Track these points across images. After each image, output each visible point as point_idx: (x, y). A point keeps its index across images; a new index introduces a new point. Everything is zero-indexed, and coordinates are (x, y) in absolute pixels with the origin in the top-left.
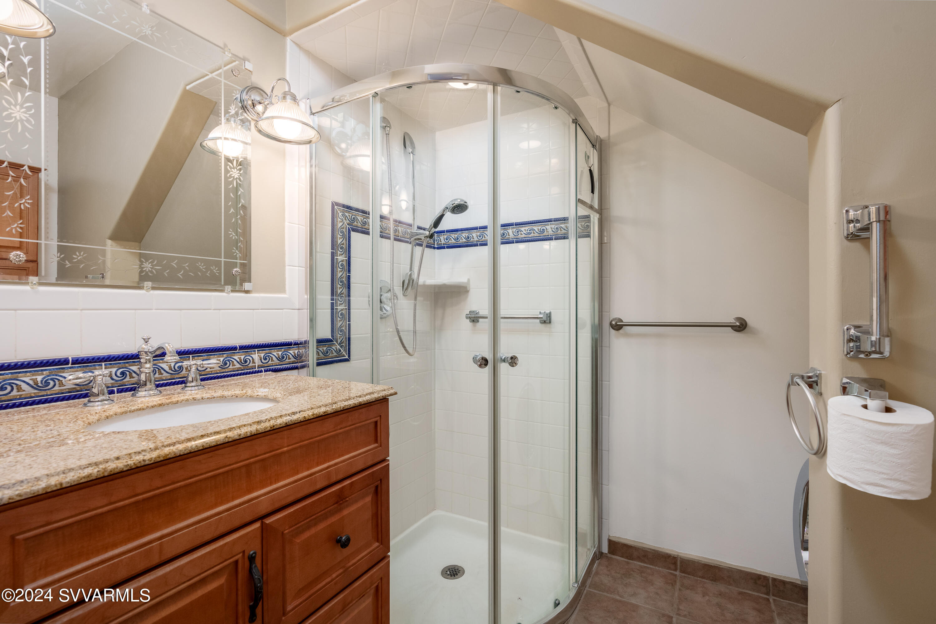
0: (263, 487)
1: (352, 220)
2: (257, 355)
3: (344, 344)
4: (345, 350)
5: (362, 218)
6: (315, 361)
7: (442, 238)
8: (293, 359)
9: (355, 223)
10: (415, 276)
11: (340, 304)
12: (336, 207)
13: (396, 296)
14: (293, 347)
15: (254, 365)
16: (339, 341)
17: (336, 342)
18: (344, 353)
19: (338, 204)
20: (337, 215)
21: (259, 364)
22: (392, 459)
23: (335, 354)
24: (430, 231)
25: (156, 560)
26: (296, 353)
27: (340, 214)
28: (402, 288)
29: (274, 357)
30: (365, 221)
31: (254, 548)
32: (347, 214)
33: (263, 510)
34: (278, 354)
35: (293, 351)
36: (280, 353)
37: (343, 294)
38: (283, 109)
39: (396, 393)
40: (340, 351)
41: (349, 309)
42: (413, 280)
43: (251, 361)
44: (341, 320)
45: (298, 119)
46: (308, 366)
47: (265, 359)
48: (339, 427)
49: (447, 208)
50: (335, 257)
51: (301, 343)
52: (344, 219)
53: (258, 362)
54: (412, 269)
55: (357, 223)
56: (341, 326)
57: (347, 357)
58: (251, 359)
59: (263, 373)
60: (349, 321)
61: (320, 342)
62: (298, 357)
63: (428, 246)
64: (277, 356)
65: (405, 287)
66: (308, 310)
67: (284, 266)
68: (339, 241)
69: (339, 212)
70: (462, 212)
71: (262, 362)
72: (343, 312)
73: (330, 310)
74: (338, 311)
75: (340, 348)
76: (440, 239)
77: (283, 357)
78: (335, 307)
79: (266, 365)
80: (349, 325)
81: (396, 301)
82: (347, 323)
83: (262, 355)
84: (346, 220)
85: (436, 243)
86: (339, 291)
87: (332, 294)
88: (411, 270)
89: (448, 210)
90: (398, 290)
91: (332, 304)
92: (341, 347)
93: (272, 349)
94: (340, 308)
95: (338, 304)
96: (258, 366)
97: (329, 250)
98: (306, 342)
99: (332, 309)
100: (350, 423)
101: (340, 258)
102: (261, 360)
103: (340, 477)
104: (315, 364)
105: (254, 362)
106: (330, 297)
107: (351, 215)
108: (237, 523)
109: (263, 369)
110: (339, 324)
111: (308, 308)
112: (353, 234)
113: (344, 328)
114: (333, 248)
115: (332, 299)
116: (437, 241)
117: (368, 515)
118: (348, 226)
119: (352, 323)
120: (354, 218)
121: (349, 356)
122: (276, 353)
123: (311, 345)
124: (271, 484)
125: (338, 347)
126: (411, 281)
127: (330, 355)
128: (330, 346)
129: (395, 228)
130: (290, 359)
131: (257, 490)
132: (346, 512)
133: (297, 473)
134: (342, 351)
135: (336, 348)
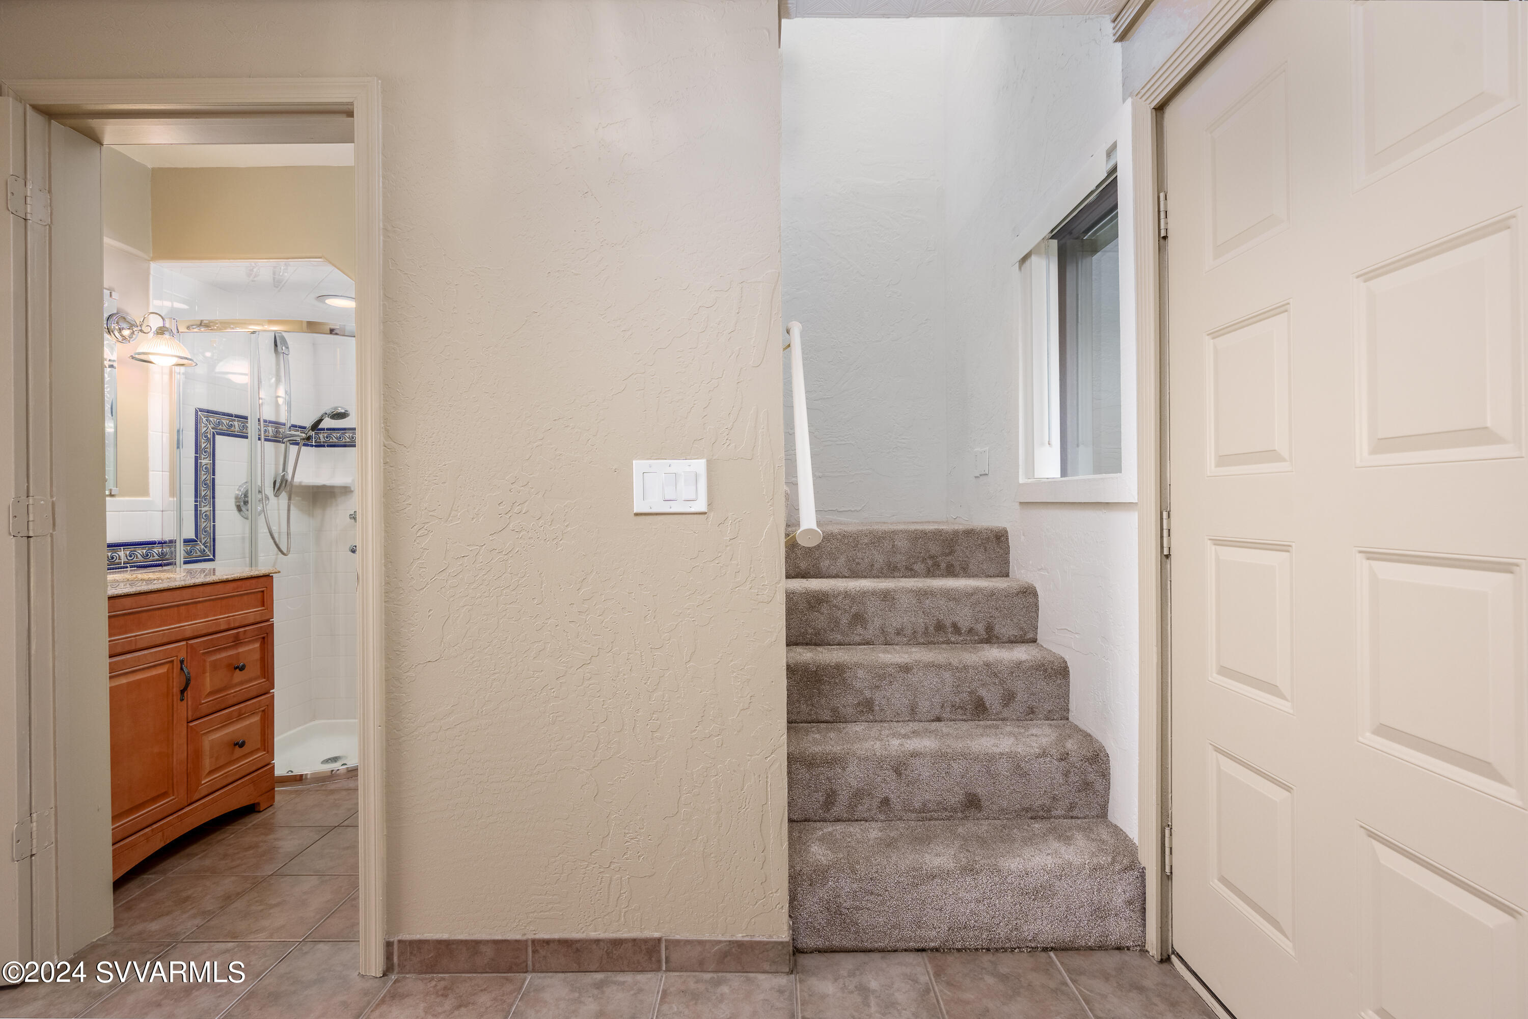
0: (187, 622)
1: (217, 424)
2: (122, 552)
3: (208, 544)
4: (210, 550)
5: (228, 422)
6: (182, 560)
7: (321, 436)
8: (157, 557)
9: (220, 427)
10: (289, 477)
11: (204, 506)
12: (199, 413)
13: (267, 498)
14: (157, 546)
15: (120, 561)
16: (203, 541)
17: (200, 542)
18: (208, 553)
19: (201, 410)
20: (201, 421)
21: (125, 561)
22: (276, 620)
23: (199, 554)
24: (307, 433)
25: (133, 648)
26: (160, 551)
27: (204, 419)
28: (273, 489)
29: (139, 555)
30: (231, 424)
31: (182, 655)
32: (211, 419)
33: (188, 634)
34: (143, 552)
35: (157, 550)
36: (144, 551)
37: (207, 496)
38: (153, 345)
39: (279, 572)
40: (204, 551)
41: (214, 510)
42: (287, 481)
43: (118, 557)
44: (205, 521)
45: (176, 354)
46: (175, 564)
47: (131, 556)
48: (236, 591)
49: (326, 414)
50: (199, 461)
51: (165, 543)
52: (208, 424)
53: (123, 559)
54: (286, 470)
55: (222, 426)
56: (205, 527)
57: (212, 557)
58: (117, 555)
59: (129, 569)
60: (214, 522)
61: (187, 541)
62: (162, 556)
63: (305, 445)
64: (142, 554)
65: (277, 487)
66: (175, 512)
67: (148, 471)
68: (203, 446)
69: (203, 417)
70: (344, 418)
71: (127, 558)
72: (208, 513)
73: (194, 512)
74: (202, 512)
75: (204, 548)
76: (319, 437)
77: (148, 555)
78: (199, 509)
79: (131, 562)
80: (214, 526)
81: (267, 502)
82: (212, 524)
83: (128, 553)
84: (210, 424)
85: (314, 441)
86: (203, 494)
87: (196, 496)
88: (284, 470)
89: (327, 415)
90: (269, 491)
91: (196, 506)
92: (206, 547)
93: (137, 548)
94: (204, 509)
95: (203, 506)
96: (124, 562)
97: (193, 455)
98: (171, 542)
99: (196, 510)
100: (243, 589)
101: (204, 462)
102: (127, 557)
103: (237, 624)
104: (182, 563)
105: (120, 559)
106: (193, 499)
107: (216, 419)
108: (173, 639)
109: (128, 565)
110: (203, 525)
111: (175, 509)
112: (217, 437)
113: (208, 529)
114: (196, 452)
115: (196, 501)
116: (315, 438)
117: (257, 656)
118: (212, 430)
119: (216, 523)
120: (219, 422)
121: (214, 556)
122: (140, 551)
123: (178, 544)
124: (191, 621)
125: (203, 547)
126: (284, 482)
127: (194, 554)
128: (194, 546)
129: (265, 428)
130: (154, 556)
131: (183, 623)
132: (241, 650)
133: (208, 617)
134: (207, 551)
135: (201, 548)
